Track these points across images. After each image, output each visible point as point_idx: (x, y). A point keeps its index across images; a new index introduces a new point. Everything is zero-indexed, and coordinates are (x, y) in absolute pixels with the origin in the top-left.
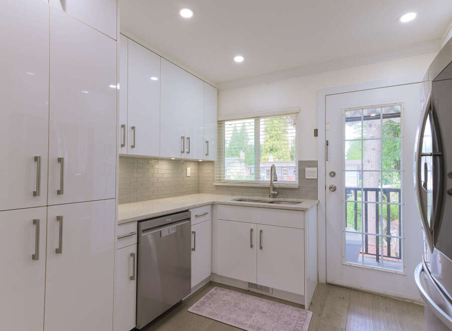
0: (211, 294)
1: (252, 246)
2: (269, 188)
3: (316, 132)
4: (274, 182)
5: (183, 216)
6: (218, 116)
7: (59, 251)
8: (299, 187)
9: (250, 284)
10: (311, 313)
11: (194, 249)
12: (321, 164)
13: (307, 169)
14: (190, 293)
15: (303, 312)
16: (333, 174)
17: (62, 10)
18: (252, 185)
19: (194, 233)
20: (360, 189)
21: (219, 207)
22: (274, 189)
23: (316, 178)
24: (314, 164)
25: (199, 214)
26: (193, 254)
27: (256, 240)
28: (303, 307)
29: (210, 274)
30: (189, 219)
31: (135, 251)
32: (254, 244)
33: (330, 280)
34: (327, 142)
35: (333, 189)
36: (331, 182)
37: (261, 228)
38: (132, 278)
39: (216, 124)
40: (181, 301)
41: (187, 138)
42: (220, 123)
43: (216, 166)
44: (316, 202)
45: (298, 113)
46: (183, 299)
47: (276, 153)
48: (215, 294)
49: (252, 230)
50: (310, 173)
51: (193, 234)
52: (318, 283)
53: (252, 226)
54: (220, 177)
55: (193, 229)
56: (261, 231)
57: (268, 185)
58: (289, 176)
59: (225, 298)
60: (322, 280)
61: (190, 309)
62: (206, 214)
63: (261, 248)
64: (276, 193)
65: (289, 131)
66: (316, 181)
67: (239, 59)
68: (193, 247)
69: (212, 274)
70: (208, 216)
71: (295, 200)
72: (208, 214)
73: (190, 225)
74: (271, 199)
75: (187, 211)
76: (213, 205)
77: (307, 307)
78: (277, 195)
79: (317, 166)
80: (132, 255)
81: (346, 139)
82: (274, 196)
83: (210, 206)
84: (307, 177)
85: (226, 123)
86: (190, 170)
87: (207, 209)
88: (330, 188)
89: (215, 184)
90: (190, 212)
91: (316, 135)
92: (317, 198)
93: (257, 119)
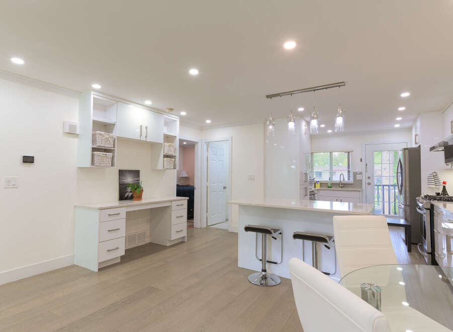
2: (338, 184)
3: (361, 159)
4: (342, 181)
8: (354, 183)
12: (364, 173)
13: (357, 176)
16: (369, 178)
20: (380, 185)
22: (342, 184)
23: (361, 179)
24: (360, 173)
34: (367, 164)
35: (369, 184)
36: (368, 181)
42: (312, 154)
44: (362, 190)
45: (352, 151)
50: (359, 177)
70: (317, 195)
74: (340, 188)
76: (318, 190)
79: (362, 174)
82: (343, 187)
84: (357, 179)
91: (361, 161)
92: (362, 188)
93: (331, 153)
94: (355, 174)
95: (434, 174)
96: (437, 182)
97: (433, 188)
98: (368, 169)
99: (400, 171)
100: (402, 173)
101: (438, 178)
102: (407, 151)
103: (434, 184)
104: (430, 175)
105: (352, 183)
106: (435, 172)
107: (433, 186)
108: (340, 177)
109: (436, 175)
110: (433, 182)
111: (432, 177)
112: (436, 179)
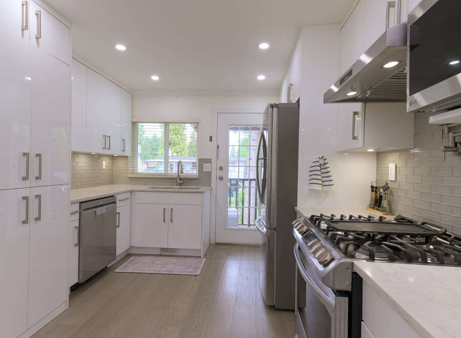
0: (131, 260)
1: (164, 221)
2: (176, 179)
3: (211, 138)
4: (180, 174)
5: (110, 200)
6: (132, 117)
7: (38, 219)
8: (199, 177)
9: (163, 249)
10: (205, 259)
11: (118, 226)
12: (214, 161)
13: (205, 165)
14: (116, 259)
15: (200, 259)
16: (221, 169)
17: (36, 45)
19: (119, 213)
21: (137, 193)
22: (181, 179)
23: (210, 171)
24: (209, 161)
25: (123, 198)
26: (118, 230)
27: (168, 216)
28: (200, 257)
29: (128, 247)
30: (115, 202)
31: (78, 225)
32: (166, 219)
33: (217, 241)
34: (218, 146)
35: (221, 179)
36: (220, 174)
37: (171, 207)
38: (76, 245)
39: (130, 125)
40: (106, 267)
41: (108, 137)
42: (134, 124)
43: (129, 160)
44: (210, 188)
45: (198, 123)
46: (108, 266)
47: (174, 148)
48: (134, 260)
49: (165, 209)
50: (206, 168)
51: (118, 215)
52: (210, 244)
53: (165, 206)
54: (133, 170)
55: (118, 211)
56: (172, 209)
57: (176, 176)
58: (190, 171)
59: (144, 261)
60: (213, 242)
61: (117, 271)
62: (126, 199)
63: (171, 221)
64: (182, 182)
65: (187, 128)
66: (210, 173)
67: (155, 78)
68: (117, 225)
69: (130, 247)
71: (196, 187)
72: (128, 199)
73: (115, 208)
74: (178, 187)
75: (112, 196)
76: (131, 192)
77: (202, 257)
78: (183, 183)
79: (211, 163)
80: (76, 227)
81: (230, 144)
82: (180, 184)
83: (129, 193)
84: (204, 170)
85: (140, 124)
86: (105, 164)
87: (127, 195)
88: (219, 178)
89: (128, 176)
90: (116, 197)
91: (211, 140)
92: (211, 186)
93: (167, 124)
94: (202, 162)
95: (322, 162)
96: (324, 179)
97: (318, 191)
98: (220, 154)
99: (262, 155)
100: (265, 160)
101: (331, 178)
102: (275, 109)
103: (320, 182)
104: (314, 164)
105: (197, 177)
106: (323, 157)
107: (319, 188)
108: (178, 169)
109: (325, 164)
110: (319, 177)
111: (318, 168)
112: (322, 169)
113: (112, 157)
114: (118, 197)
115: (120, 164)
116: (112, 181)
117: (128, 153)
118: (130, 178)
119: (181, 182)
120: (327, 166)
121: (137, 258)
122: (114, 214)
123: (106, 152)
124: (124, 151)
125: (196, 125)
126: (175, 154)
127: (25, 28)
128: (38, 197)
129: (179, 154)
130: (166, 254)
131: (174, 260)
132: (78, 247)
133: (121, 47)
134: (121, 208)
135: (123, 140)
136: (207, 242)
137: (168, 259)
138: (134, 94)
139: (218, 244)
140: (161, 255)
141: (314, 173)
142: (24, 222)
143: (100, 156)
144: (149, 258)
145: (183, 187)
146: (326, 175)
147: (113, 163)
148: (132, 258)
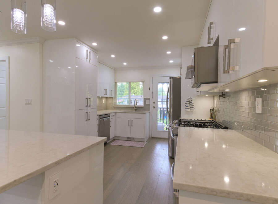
1: (129, 125)
2: (134, 107)
3: (149, 88)
4: (136, 105)
5: (108, 115)
6: (115, 80)
7: (89, 120)
8: (144, 107)
9: (128, 138)
10: (146, 143)
12: (151, 99)
14: (110, 140)
16: (154, 103)
17: (89, 63)
18: (128, 106)
20: (162, 108)
21: (118, 114)
22: (136, 108)
24: (149, 99)
25: (112, 115)
26: (111, 128)
27: (131, 123)
28: (144, 142)
30: (109, 117)
32: (130, 125)
33: (153, 136)
34: (153, 92)
36: (154, 105)
37: (132, 119)
39: (114, 83)
41: (106, 90)
42: (116, 83)
43: (113, 99)
44: (149, 112)
47: (133, 91)
50: (147, 102)
51: (111, 122)
53: (129, 119)
54: (115, 103)
55: (111, 120)
56: (132, 121)
57: (134, 106)
58: (141, 103)
60: (150, 137)
61: (111, 144)
62: (113, 116)
63: (132, 126)
66: (149, 105)
67: (125, 64)
68: (110, 126)
69: (115, 136)
70: (114, 117)
74: (135, 111)
75: (109, 114)
76: (115, 113)
80: (98, 125)
81: (158, 91)
82: (136, 110)
85: (118, 83)
86: (104, 101)
87: (113, 114)
88: (153, 107)
92: (149, 110)
93: (130, 82)
94: (145, 100)
96: (191, 107)
98: (154, 96)
101: (194, 106)
103: (189, 108)
104: (187, 101)
105: (143, 107)
106: (190, 98)
107: (189, 110)
108: (135, 102)
109: (191, 101)
110: (189, 106)
111: (188, 102)
112: (190, 103)
113: (107, 98)
114: (111, 115)
115: (110, 101)
116: (106, 108)
117: (113, 96)
118: (114, 107)
119: (137, 109)
120: (192, 101)
121: (118, 141)
122: (109, 121)
123: (105, 96)
124: (112, 95)
125: (143, 82)
126: (133, 94)
127: (87, 58)
128: (90, 112)
129: (136, 94)
130: (130, 140)
131: (133, 142)
132: (98, 132)
133: (113, 56)
134: (112, 119)
135: (112, 90)
136: (148, 137)
137: (131, 142)
138: (115, 70)
139: (153, 138)
140: (127, 140)
141: (187, 104)
142: (86, 120)
143: (102, 97)
144: (122, 141)
145: (137, 111)
146: (191, 105)
147: (107, 101)
148: (116, 141)
